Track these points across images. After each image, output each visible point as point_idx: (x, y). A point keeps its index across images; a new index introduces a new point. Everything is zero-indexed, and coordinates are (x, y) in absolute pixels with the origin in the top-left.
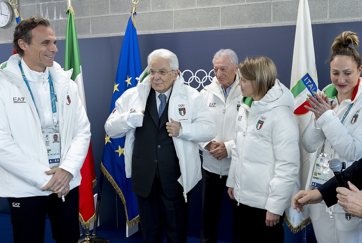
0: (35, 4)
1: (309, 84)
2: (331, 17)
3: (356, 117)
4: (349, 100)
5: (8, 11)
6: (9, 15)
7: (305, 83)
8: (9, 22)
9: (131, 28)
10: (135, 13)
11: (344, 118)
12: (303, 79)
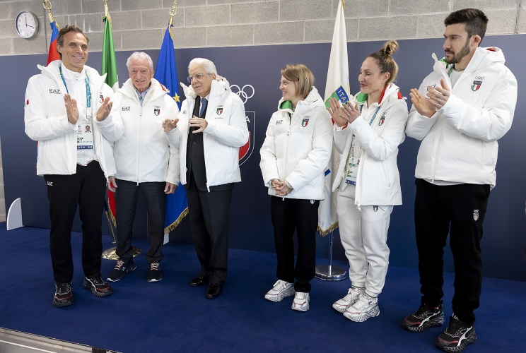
0: (63, 16)
1: (343, 96)
2: (360, 37)
3: (383, 118)
4: (377, 104)
5: (34, 21)
6: (35, 26)
7: (339, 95)
8: (34, 34)
9: (168, 40)
10: (172, 26)
11: (372, 120)
12: (337, 91)
